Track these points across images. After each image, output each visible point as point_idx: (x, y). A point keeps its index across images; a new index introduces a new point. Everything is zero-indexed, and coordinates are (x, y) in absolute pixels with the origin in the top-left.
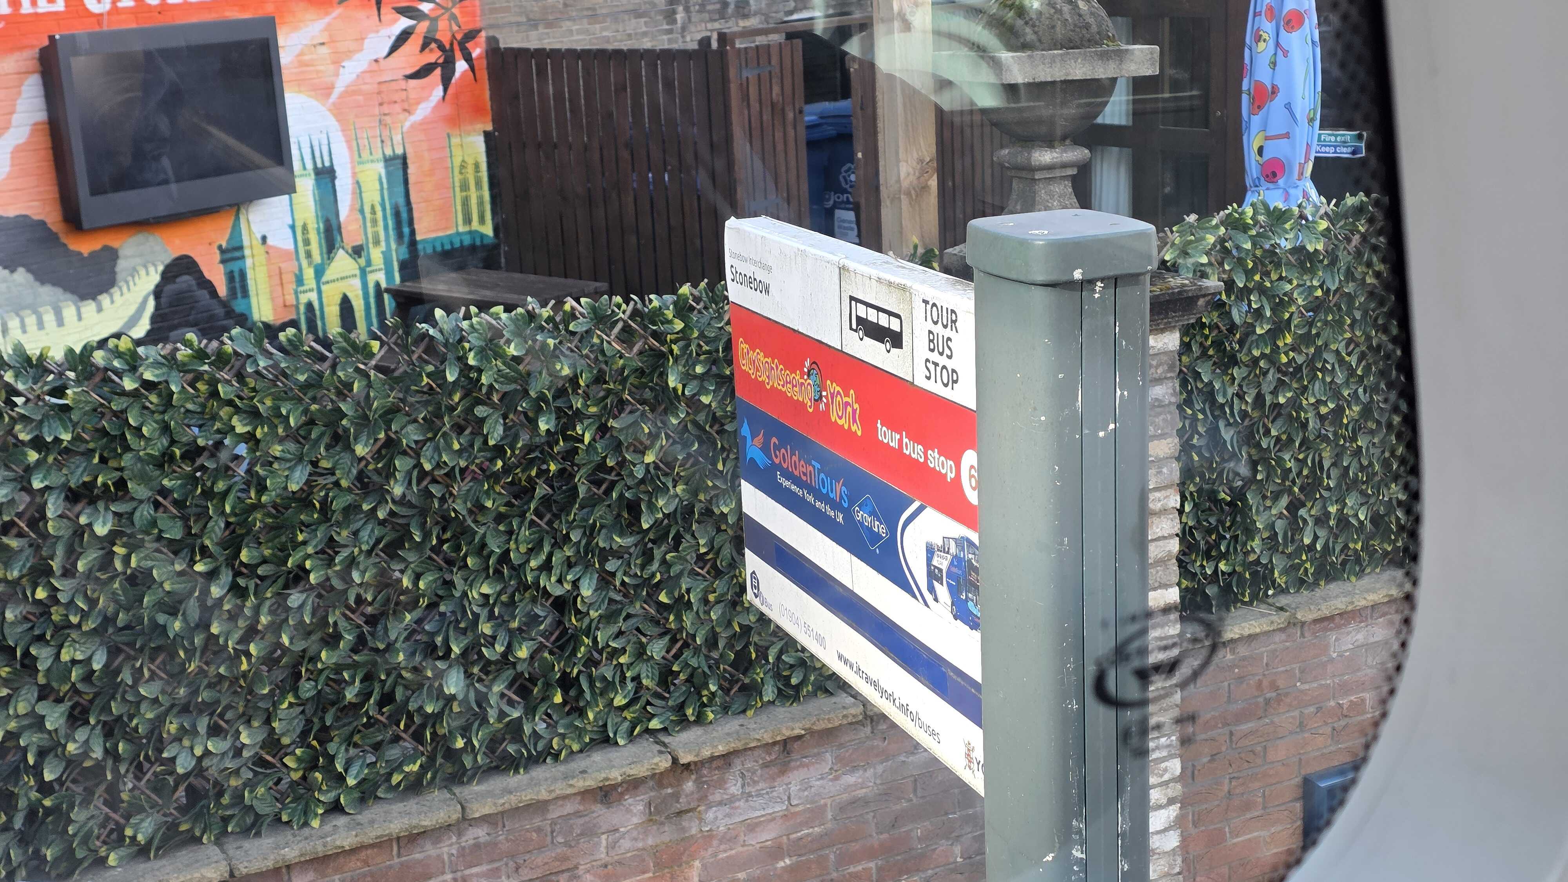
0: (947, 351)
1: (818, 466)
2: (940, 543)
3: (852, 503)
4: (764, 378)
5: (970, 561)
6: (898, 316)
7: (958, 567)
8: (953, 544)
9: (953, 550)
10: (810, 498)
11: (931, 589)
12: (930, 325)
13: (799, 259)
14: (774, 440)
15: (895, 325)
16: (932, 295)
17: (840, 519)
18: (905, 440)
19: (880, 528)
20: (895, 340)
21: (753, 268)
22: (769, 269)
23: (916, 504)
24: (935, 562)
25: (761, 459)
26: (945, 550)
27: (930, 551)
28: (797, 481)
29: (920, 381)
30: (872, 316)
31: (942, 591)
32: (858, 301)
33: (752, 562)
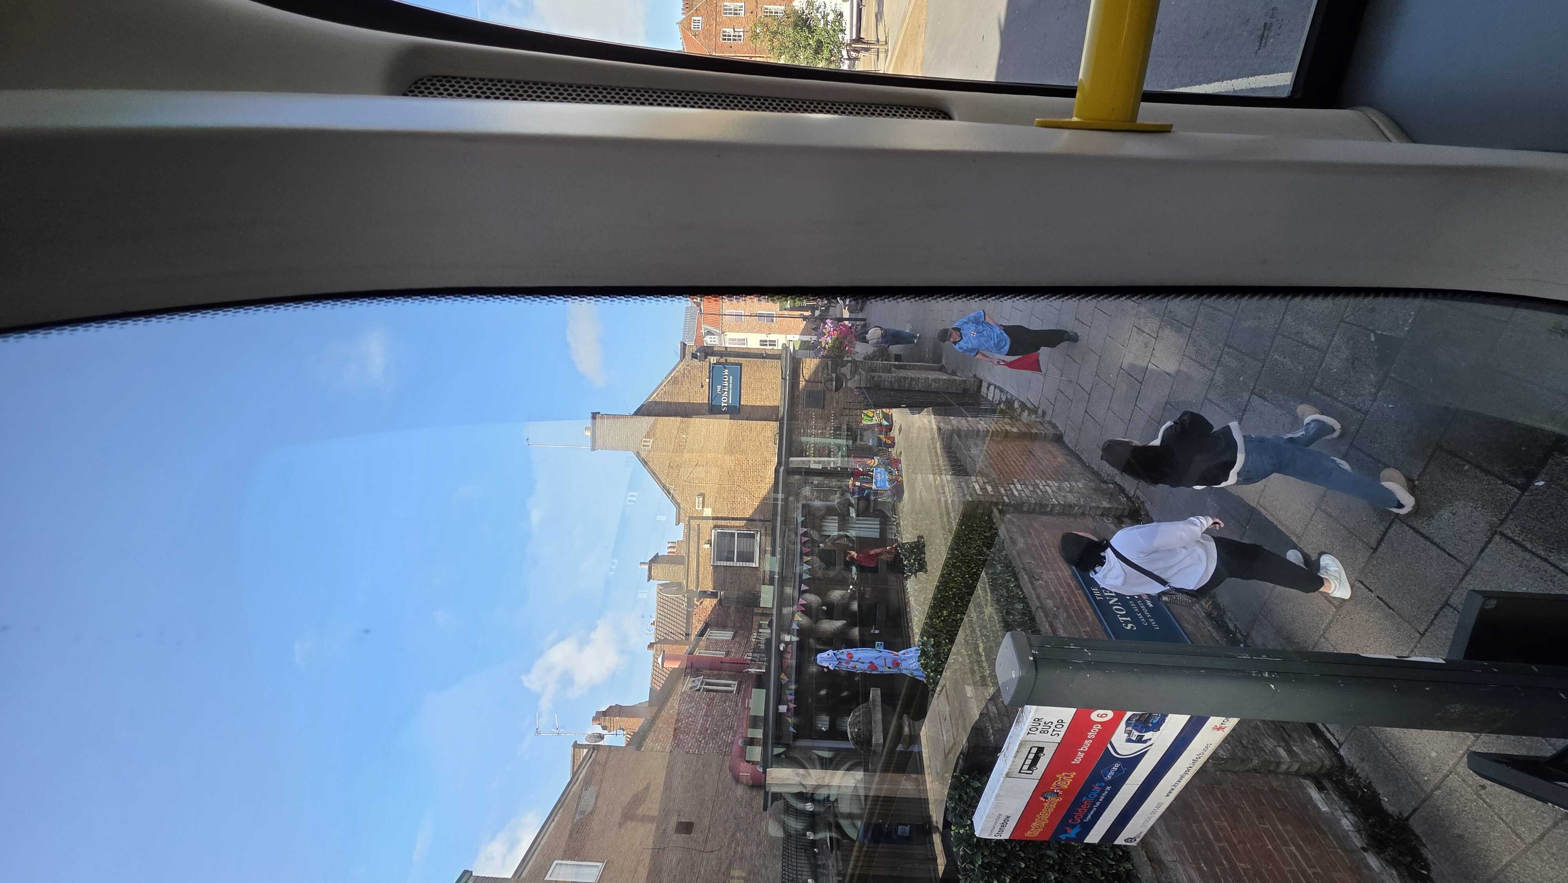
0: (1049, 725)
1: (1085, 798)
2: (1127, 735)
3: (1104, 781)
4: (1043, 823)
5: (1136, 720)
6: (1031, 748)
7: (1137, 726)
8: (1127, 729)
9: (1130, 728)
10: (1098, 804)
11: (1146, 741)
12: (1038, 732)
13: (999, 798)
14: (1070, 821)
15: (1034, 750)
16: (1025, 730)
17: (1108, 788)
18: (1082, 749)
19: (1117, 766)
20: (1041, 750)
21: (998, 824)
22: (1000, 815)
23: (1109, 746)
24: (1134, 739)
25: (1076, 830)
26: (1130, 733)
27: (1129, 740)
28: (1089, 811)
29: (1059, 739)
30: (1029, 762)
31: (1147, 735)
32: (1021, 769)
33: (1120, 841)
